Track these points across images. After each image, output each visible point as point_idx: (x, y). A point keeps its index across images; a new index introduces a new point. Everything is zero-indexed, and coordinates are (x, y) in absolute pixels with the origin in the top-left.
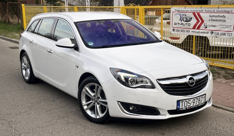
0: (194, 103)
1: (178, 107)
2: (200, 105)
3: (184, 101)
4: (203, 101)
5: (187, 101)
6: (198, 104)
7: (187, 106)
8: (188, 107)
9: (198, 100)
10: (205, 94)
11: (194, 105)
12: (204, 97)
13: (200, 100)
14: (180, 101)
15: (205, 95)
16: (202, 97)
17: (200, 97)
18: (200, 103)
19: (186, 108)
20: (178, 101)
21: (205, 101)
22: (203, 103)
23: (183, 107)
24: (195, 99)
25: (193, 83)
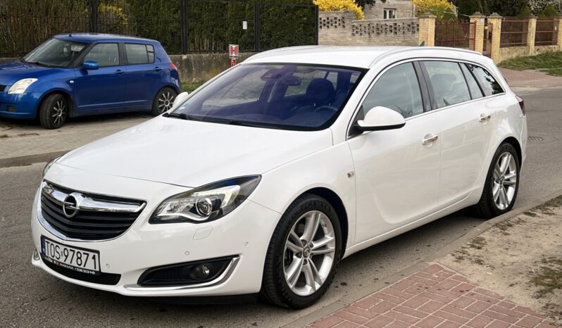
0: (67, 257)
1: (44, 249)
2: (81, 270)
3: (51, 242)
4: (90, 266)
5: (55, 244)
6: (74, 264)
7: (55, 258)
9: (75, 257)
10: (98, 252)
11: (66, 263)
12: (94, 258)
13: (80, 258)
14: (46, 240)
15: (97, 255)
16: (88, 255)
17: (82, 252)
18: (82, 266)
19: (53, 260)
20: (43, 238)
21: (98, 269)
22: (89, 270)
23: (50, 256)
24: (69, 249)
25: (73, 211)
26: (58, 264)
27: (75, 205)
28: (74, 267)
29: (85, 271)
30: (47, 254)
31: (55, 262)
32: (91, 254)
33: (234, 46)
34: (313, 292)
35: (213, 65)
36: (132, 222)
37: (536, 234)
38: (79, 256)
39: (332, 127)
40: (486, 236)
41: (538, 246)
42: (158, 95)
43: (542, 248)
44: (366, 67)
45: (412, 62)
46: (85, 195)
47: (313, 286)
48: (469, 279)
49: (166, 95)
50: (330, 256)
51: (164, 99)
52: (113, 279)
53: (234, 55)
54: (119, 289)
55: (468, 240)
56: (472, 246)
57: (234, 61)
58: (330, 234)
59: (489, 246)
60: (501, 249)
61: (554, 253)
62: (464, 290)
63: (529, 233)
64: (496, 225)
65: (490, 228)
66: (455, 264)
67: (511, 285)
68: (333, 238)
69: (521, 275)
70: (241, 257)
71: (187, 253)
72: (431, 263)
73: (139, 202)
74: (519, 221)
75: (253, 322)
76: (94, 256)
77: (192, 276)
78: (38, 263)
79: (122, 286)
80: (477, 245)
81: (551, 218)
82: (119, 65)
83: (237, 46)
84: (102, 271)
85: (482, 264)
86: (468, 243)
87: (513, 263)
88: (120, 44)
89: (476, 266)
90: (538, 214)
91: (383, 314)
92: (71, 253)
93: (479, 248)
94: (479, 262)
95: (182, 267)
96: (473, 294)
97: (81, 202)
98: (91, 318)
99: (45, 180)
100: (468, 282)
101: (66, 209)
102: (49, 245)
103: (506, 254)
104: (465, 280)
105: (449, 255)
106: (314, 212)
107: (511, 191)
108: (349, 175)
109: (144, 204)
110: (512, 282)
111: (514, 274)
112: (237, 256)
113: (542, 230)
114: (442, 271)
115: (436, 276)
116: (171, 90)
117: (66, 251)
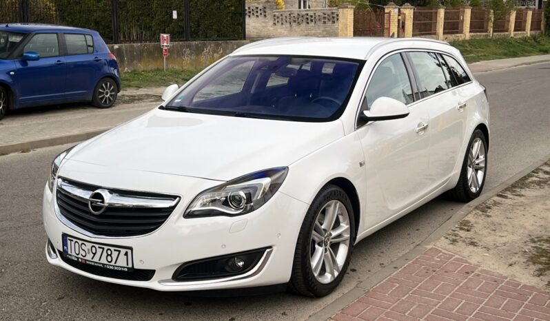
0: (94, 254)
1: (65, 248)
2: (112, 268)
3: (75, 240)
4: (122, 262)
5: (80, 242)
6: (104, 261)
7: (80, 256)
8: (82, 259)
9: (105, 254)
10: (131, 249)
11: (94, 260)
12: (126, 254)
13: (110, 255)
14: (68, 238)
15: (129, 251)
16: (119, 251)
17: (112, 249)
18: (113, 263)
19: (78, 258)
20: (65, 236)
21: (130, 266)
22: (121, 267)
23: (73, 254)
24: (97, 246)
25: (101, 207)
26: (83, 261)
27: (103, 202)
28: (104, 264)
29: (116, 268)
30: (69, 252)
31: (80, 260)
32: (123, 251)
33: (165, 36)
34: (333, 279)
35: (145, 54)
36: (167, 217)
37: (515, 215)
38: (109, 252)
39: (341, 118)
40: (470, 218)
41: (522, 226)
42: (98, 85)
43: (525, 228)
44: (362, 58)
45: (400, 53)
46: (112, 191)
47: (332, 274)
48: (469, 261)
49: (106, 85)
50: (346, 244)
51: (104, 90)
52: (147, 274)
53: (165, 44)
54: (153, 284)
55: (456, 222)
56: (461, 229)
57: (166, 50)
58: (346, 222)
59: (477, 228)
60: (489, 230)
61: (540, 234)
62: (469, 271)
63: (509, 215)
64: (477, 208)
65: (472, 211)
66: (451, 246)
67: (511, 265)
68: (348, 226)
69: (518, 255)
70: (274, 248)
71: (224, 246)
72: (429, 247)
73: (174, 197)
74: (495, 204)
75: (282, 312)
76: (127, 252)
77: (227, 269)
78: (57, 261)
79: (156, 282)
80: (466, 228)
81: (522, 199)
82: (59, 56)
83: (168, 35)
84: (135, 267)
85: (476, 246)
86: (457, 226)
87: (505, 244)
88: (59, 34)
89: (471, 248)
90: (510, 196)
91: (404, 298)
92: (99, 251)
93: (468, 231)
94: (473, 244)
95: (217, 260)
96: (478, 275)
97: (109, 199)
98: (119, 315)
99: (59, 177)
100: (469, 263)
101: (92, 206)
102: (73, 243)
103: (495, 235)
104: (466, 262)
105: (443, 238)
106: (334, 201)
107: (480, 174)
108: (361, 165)
109: (178, 199)
110: (510, 262)
111: (509, 254)
112: (270, 247)
113: (518, 211)
114: (441, 254)
115: (438, 259)
116: (111, 80)
117: (94, 249)
